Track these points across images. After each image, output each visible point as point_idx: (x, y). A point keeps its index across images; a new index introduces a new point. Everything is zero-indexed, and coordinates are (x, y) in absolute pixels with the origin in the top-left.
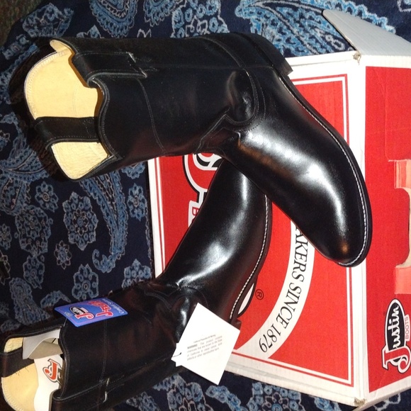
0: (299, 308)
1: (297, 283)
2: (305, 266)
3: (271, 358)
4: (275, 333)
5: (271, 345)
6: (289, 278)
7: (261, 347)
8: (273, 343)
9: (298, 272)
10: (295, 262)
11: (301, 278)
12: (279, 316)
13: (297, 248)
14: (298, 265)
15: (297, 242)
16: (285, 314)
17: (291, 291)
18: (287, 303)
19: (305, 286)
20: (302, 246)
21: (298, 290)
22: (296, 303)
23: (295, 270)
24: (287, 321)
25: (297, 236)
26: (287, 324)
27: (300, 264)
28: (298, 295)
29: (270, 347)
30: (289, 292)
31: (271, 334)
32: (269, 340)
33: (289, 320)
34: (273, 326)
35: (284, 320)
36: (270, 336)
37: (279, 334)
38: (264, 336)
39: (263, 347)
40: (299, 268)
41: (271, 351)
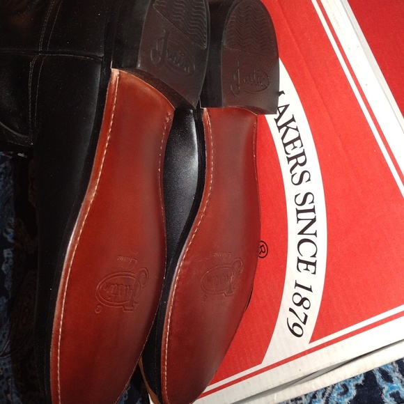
0: (321, 226)
1: (304, 188)
2: (303, 154)
3: (313, 339)
4: (304, 293)
5: (306, 316)
6: (290, 191)
7: (292, 331)
8: (307, 312)
9: (299, 170)
10: (289, 159)
11: (306, 176)
12: (299, 261)
13: (283, 138)
14: (293, 162)
15: (280, 128)
16: (307, 251)
17: (300, 208)
18: (301, 233)
19: (316, 185)
20: (288, 128)
21: (309, 198)
22: (314, 221)
23: (293, 172)
24: (313, 260)
25: (277, 120)
26: (314, 264)
27: (296, 157)
28: (311, 207)
29: (304, 323)
30: (298, 212)
31: (298, 299)
32: (300, 310)
33: (314, 256)
34: (297, 285)
35: (308, 263)
36: (300, 304)
37: (310, 290)
38: (291, 310)
39: (297, 329)
40: (297, 163)
41: (309, 329)
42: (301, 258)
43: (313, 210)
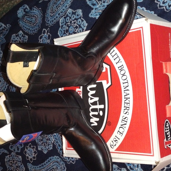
0: (127, 126)
1: (126, 115)
2: (129, 108)
3: (116, 150)
4: (117, 139)
5: (116, 145)
6: (122, 114)
7: (111, 146)
8: (116, 144)
9: (126, 111)
10: (125, 107)
11: (127, 113)
12: (118, 131)
13: (125, 101)
14: (126, 108)
15: (125, 98)
16: (121, 130)
18: (122, 125)
19: (129, 116)
20: (127, 99)
21: (126, 119)
22: (126, 124)
23: (125, 110)
24: (122, 133)
25: (125, 96)
26: (122, 134)
27: (127, 107)
28: (126, 121)
29: (115, 146)
30: (123, 120)
31: (115, 140)
32: (115, 142)
33: (123, 132)
34: (116, 136)
35: (121, 133)
36: (115, 141)
37: (119, 139)
38: (112, 141)
39: (112, 146)
40: (126, 109)
41: (116, 147)
42: (119, 131)
43: (127, 122)
